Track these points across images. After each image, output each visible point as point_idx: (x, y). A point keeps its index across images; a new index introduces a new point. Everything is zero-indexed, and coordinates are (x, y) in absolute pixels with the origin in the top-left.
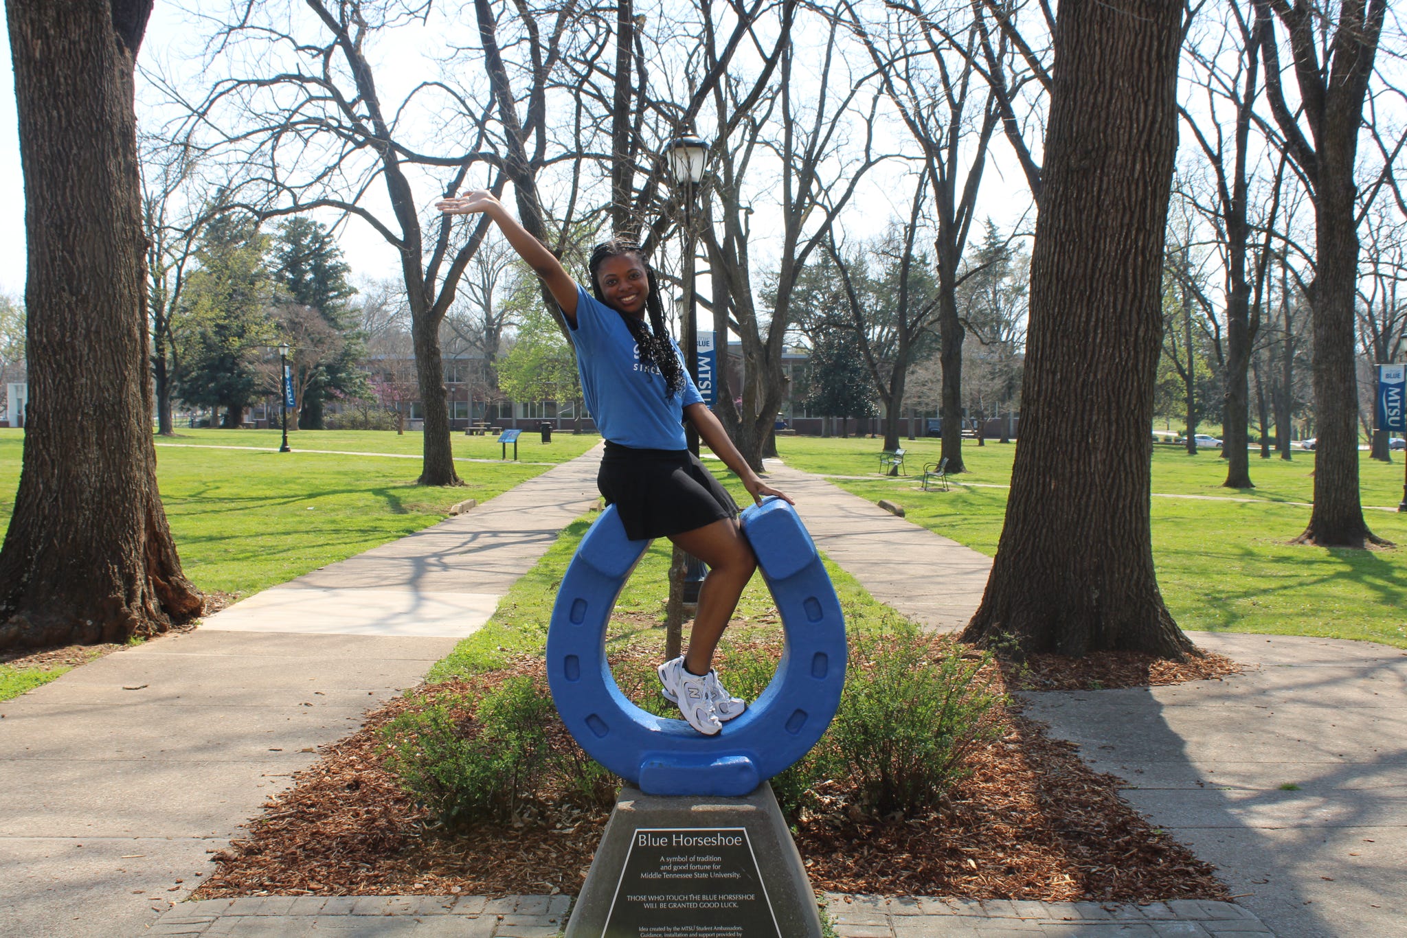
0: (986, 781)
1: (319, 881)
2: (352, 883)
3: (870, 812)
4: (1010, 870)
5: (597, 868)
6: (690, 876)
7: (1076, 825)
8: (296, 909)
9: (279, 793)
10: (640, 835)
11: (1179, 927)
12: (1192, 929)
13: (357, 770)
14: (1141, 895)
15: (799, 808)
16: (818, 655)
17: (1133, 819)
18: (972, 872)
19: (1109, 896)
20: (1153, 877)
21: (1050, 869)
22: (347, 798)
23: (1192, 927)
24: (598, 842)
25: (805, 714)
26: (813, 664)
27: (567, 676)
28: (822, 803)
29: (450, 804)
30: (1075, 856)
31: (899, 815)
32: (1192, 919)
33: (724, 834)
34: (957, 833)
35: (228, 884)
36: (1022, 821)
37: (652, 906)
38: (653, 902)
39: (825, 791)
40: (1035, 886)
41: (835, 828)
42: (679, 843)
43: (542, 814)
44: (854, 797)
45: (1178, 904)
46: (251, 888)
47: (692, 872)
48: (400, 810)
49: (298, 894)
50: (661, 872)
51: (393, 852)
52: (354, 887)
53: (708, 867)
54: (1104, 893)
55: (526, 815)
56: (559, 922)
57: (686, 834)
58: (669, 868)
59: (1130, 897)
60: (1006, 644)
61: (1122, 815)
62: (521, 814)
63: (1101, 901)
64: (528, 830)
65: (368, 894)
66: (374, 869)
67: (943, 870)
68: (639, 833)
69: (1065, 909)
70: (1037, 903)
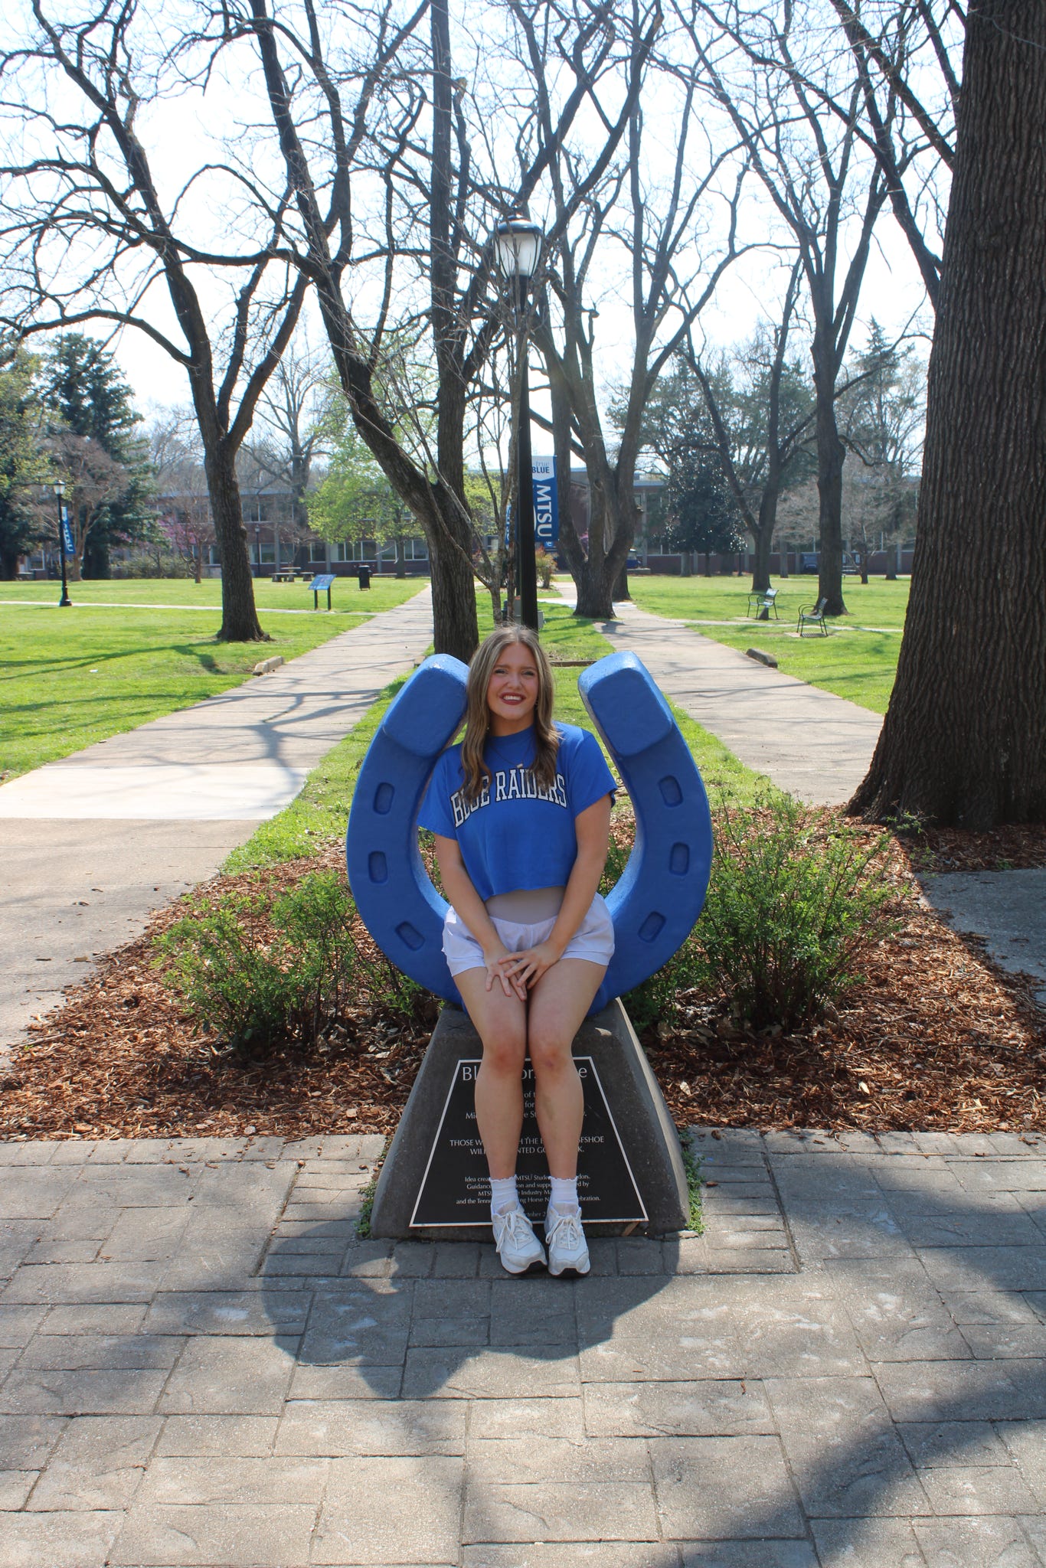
0: (878, 985)
1: (88, 1122)
2: (126, 1123)
3: (742, 1027)
4: (909, 1095)
5: (414, 1107)
7: (987, 1037)
8: (58, 1159)
9: (46, 1012)
10: (465, 1068)
13: (137, 984)
15: (655, 1024)
16: (677, 845)
18: (864, 1098)
19: (1028, 1125)
21: (957, 1093)
22: (124, 1018)
25: (663, 919)
26: (672, 857)
27: (372, 878)
28: (682, 1014)
29: (242, 1027)
30: (986, 1076)
31: (776, 1030)
34: (845, 1050)
36: (922, 1034)
39: (688, 1001)
40: (939, 1114)
41: (701, 1046)
43: (351, 1035)
44: (722, 1008)
46: (8, 1131)
48: (185, 1032)
49: (61, 1138)
51: (176, 1085)
52: (129, 1127)
54: (1022, 1122)
55: (333, 1037)
56: (372, 1168)
60: (907, 826)
62: (327, 1035)
63: (1019, 1132)
64: (336, 1055)
65: (145, 1136)
66: (152, 1106)
67: (830, 1095)
68: (463, 1065)
69: (977, 1142)
70: (943, 1135)
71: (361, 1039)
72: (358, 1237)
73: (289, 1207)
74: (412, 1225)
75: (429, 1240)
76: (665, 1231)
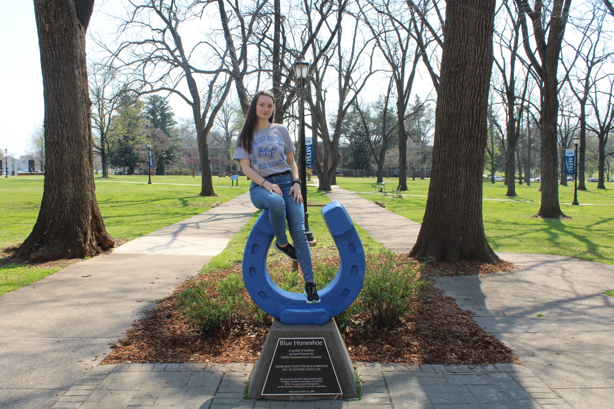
0: (420, 314)
1: (152, 357)
2: (165, 358)
3: (374, 328)
4: (431, 351)
6: (301, 357)
7: (457, 332)
8: (142, 369)
9: (139, 319)
10: (281, 341)
11: (500, 376)
12: (505, 376)
13: (170, 310)
14: (484, 362)
15: (345, 327)
16: (354, 266)
17: (479, 329)
18: (415, 353)
19: (471, 362)
20: (488, 354)
21: (447, 351)
22: (166, 322)
23: (505, 375)
24: (265, 341)
25: (349, 291)
26: (352, 270)
27: (251, 276)
28: (353, 323)
29: (205, 326)
30: (457, 345)
31: (386, 329)
32: (505, 372)
33: (315, 340)
34: (409, 336)
35: (116, 358)
36: (435, 331)
37: (285, 370)
38: (286, 368)
39: (356, 319)
40: (441, 358)
41: (361, 334)
42: (296, 344)
43: (242, 329)
44: (368, 322)
45: (498, 365)
46: (125, 360)
47: (302, 356)
48: (186, 327)
49: (143, 362)
50: (289, 356)
51: (182, 345)
52: (166, 359)
53: (309, 354)
54: (469, 361)
55: (236, 330)
56: (249, 374)
57: (300, 340)
58: (293, 354)
59: (479, 362)
60: (430, 261)
61: (475, 328)
62: (234, 329)
63: (468, 364)
64: (238, 336)
65: (172, 362)
66: (174, 352)
67: (404, 352)
68: (280, 340)
69: (454, 368)
70: (442, 365)
71: (246, 330)
72: (243, 399)
73: (220, 388)
74: (262, 394)
75: (268, 400)
76: (348, 398)
